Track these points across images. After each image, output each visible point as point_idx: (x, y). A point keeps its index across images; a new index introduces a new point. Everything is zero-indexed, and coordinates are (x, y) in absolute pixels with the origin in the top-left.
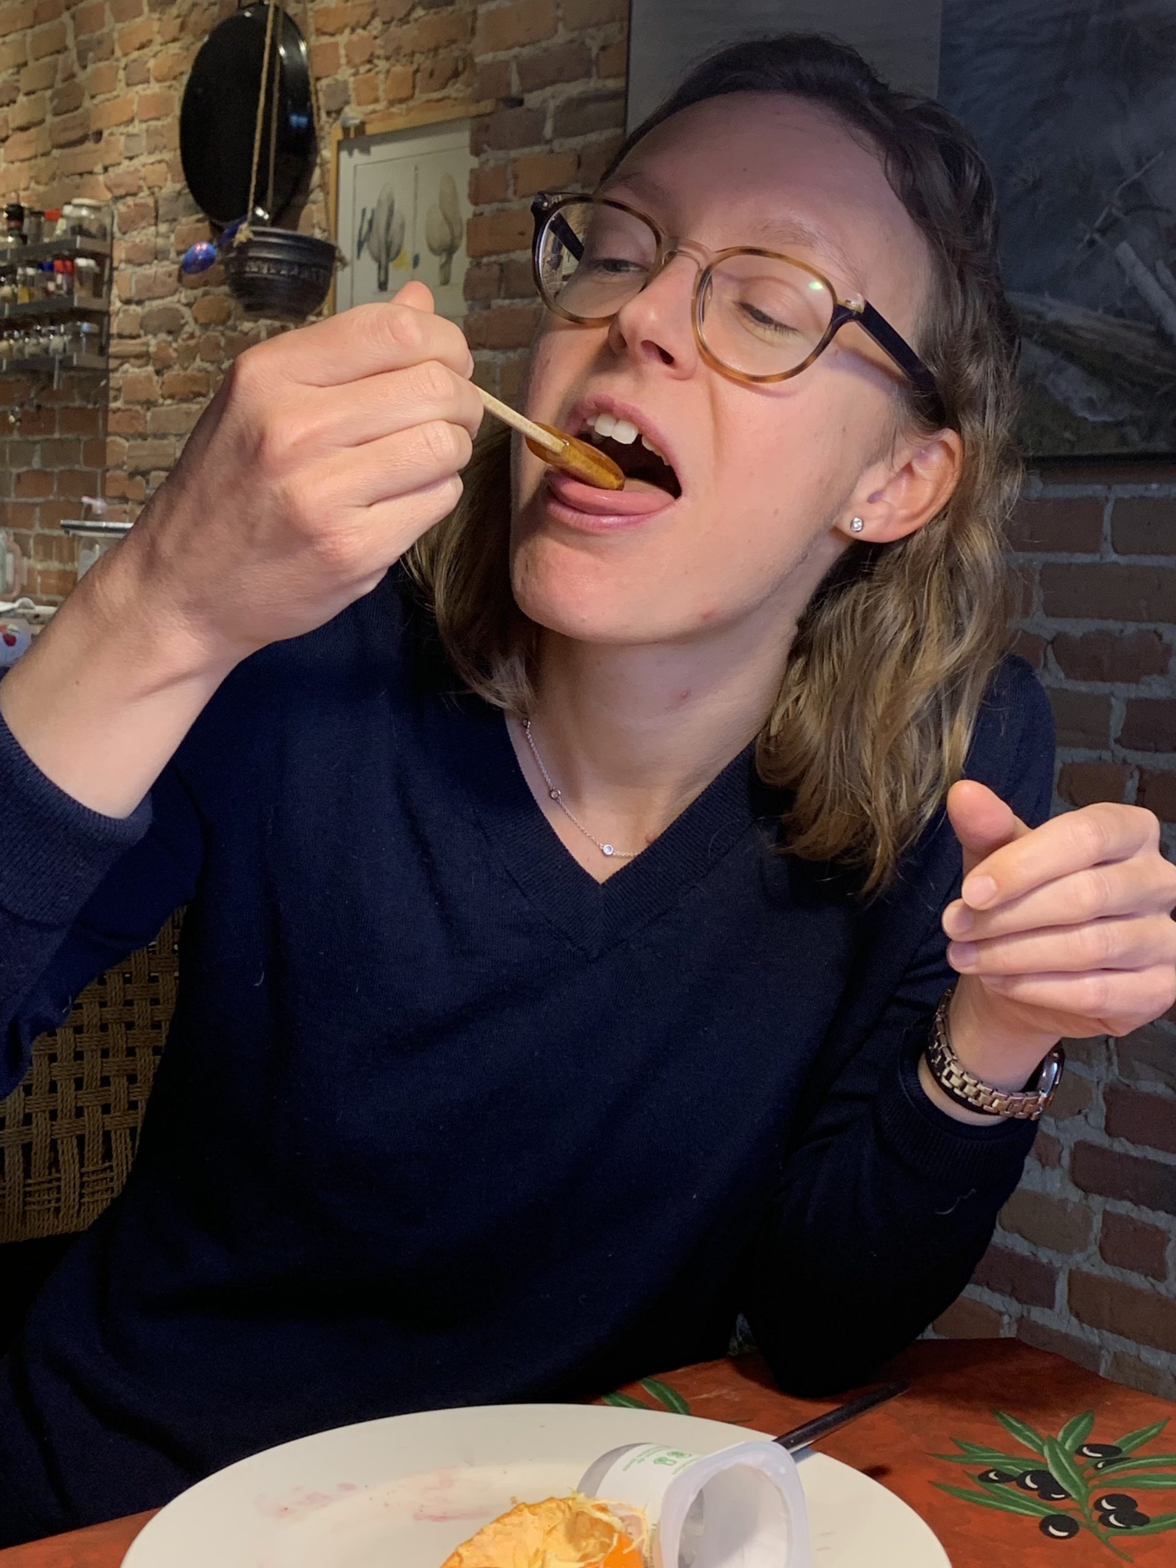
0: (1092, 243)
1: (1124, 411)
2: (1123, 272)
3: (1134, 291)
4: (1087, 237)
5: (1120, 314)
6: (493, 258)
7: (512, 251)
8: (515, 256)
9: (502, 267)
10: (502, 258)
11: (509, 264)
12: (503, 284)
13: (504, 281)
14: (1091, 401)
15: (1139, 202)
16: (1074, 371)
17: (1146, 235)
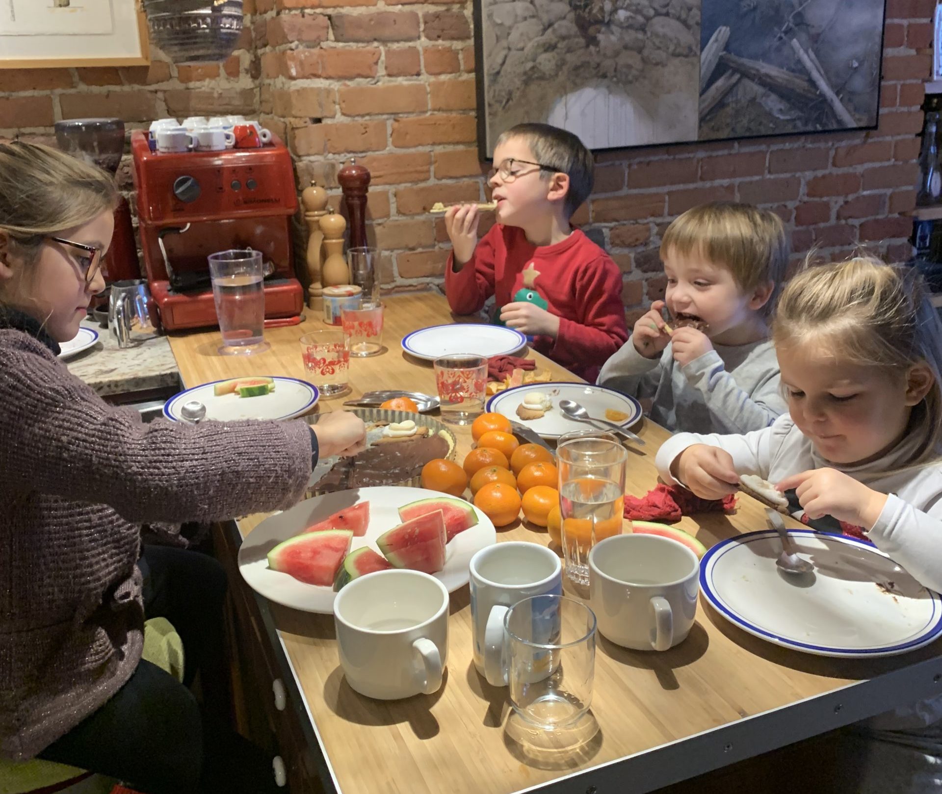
0: (781, 38)
1: (795, 114)
2: (794, 53)
3: (799, 61)
4: (779, 35)
5: (793, 71)
6: (319, 11)
7: (342, 7)
8: (346, 10)
9: (330, 17)
10: (330, 11)
11: (341, 16)
12: (331, 31)
13: (333, 29)
14: (781, 110)
15: (801, 21)
16: (773, 97)
17: (804, 37)
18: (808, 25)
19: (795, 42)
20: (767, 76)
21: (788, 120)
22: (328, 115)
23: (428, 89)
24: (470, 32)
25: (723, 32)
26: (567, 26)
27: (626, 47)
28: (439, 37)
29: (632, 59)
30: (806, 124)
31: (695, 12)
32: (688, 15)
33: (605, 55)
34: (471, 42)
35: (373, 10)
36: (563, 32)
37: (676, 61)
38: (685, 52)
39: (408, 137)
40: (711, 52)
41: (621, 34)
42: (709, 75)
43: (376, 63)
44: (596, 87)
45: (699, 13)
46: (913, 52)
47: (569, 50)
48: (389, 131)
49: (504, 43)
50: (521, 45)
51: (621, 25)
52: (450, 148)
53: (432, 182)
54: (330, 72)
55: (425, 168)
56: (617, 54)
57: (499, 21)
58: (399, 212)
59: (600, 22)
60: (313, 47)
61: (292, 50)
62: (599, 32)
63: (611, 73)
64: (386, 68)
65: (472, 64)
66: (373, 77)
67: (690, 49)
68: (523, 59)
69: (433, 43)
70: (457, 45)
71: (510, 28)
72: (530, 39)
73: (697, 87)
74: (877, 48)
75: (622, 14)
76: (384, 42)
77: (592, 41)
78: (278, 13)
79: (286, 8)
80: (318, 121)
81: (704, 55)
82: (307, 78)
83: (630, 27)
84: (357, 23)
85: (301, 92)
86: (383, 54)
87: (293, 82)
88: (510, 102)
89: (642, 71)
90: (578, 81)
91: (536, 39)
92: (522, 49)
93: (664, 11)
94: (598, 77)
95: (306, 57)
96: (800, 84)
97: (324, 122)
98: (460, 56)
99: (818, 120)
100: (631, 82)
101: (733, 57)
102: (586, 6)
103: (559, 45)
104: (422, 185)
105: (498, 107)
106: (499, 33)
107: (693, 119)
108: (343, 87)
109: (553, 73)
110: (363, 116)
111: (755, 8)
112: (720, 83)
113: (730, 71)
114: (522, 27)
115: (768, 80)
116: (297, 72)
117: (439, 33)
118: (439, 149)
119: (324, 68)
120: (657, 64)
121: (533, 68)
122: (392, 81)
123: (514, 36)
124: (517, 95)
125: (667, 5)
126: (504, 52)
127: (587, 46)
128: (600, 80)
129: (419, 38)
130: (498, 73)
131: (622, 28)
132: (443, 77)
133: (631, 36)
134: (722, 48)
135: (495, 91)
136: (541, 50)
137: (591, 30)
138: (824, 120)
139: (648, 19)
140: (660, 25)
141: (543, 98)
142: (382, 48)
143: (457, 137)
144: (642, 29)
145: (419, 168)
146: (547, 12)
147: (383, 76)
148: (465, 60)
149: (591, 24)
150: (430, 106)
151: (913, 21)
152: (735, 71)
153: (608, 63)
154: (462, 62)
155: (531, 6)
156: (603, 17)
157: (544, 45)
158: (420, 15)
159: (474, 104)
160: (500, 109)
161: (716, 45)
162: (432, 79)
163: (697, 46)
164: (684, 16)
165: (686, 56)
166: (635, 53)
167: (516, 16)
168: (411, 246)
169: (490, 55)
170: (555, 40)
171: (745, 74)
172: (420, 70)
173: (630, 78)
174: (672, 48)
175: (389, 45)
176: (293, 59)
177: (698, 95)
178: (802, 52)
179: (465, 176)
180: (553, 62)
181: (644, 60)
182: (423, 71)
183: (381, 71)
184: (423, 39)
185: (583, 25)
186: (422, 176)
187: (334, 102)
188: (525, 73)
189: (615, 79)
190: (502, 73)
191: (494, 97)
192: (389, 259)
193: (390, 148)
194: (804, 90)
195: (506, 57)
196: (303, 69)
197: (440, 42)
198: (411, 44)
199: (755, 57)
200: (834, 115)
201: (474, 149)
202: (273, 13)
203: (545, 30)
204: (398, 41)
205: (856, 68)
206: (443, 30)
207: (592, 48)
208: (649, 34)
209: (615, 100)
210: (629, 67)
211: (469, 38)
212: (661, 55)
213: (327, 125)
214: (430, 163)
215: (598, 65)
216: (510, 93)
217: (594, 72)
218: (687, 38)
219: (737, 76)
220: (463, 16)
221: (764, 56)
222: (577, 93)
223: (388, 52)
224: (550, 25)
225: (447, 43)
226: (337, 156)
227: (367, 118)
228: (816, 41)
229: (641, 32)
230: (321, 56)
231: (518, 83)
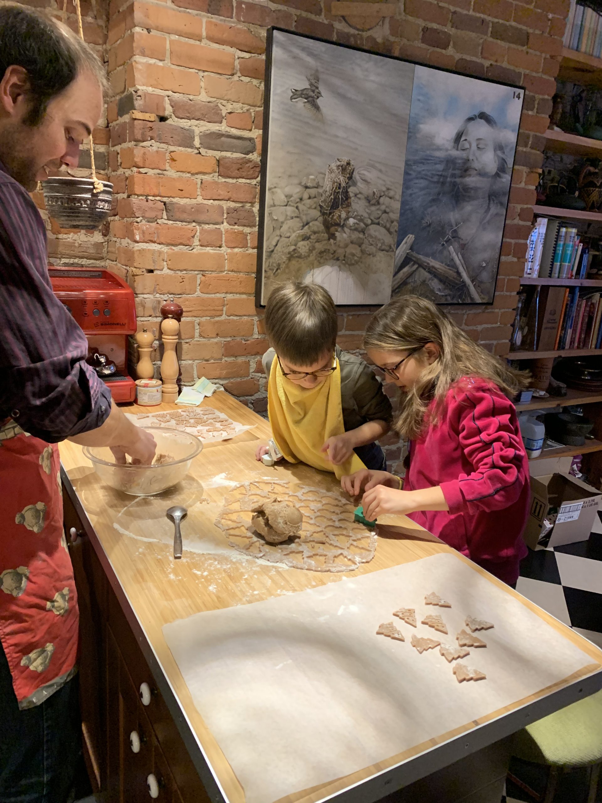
1: (447, 292)
2: (450, 254)
3: (452, 260)
6: (158, 198)
7: (173, 197)
8: (175, 200)
9: (165, 204)
10: (165, 199)
11: (172, 204)
12: (164, 212)
13: (166, 211)
14: (440, 289)
15: (455, 235)
16: (436, 280)
17: (456, 245)
18: (459, 238)
19: (451, 248)
20: (433, 267)
21: (443, 295)
22: (158, 268)
23: (226, 257)
24: (256, 222)
25: (410, 238)
26: (318, 225)
27: (352, 242)
28: (235, 223)
29: (356, 250)
30: (453, 299)
31: (395, 223)
32: (391, 225)
33: (339, 246)
34: (256, 229)
35: (194, 201)
36: (316, 229)
37: (381, 254)
38: (387, 248)
39: (211, 287)
40: (402, 250)
41: (350, 233)
42: (399, 264)
43: (193, 237)
44: (332, 266)
45: (397, 224)
46: (515, 260)
47: (318, 241)
48: (198, 282)
49: (278, 232)
50: (288, 235)
51: (350, 228)
52: (237, 296)
53: (224, 317)
54: (162, 240)
55: (220, 308)
56: (346, 246)
57: (276, 218)
58: (201, 336)
59: (338, 225)
60: (152, 222)
61: (137, 222)
62: (337, 231)
63: (341, 258)
64: (200, 241)
65: (256, 244)
66: (191, 246)
67: (390, 247)
68: (289, 244)
69: (232, 227)
70: (247, 230)
71: (282, 223)
72: (294, 232)
73: (392, 270)
74: (497, 256)
75: (351, 221)
76: (199, 223)
77: (332, 236)
78: (129, 197)
79: (135, 194)
80: (151, 271)
81: (397, 252)
82: (147, 243)
83: (356, 229)
84: (183, 209)
85: (141, 251)
86: (198, 231)
87: (137, 244)
88: (279, 271)
89: (361, 258)
90: (322, 261)
91: (298, 232)
92: (289, 237)
93: (377, 221)
94: (335, 260)
95: (147, 228)
96: (451, 273)
97: (155, 272)
98: (249, 238)
99: (460, 297)
100: (353, 264)
101: (414, 254)
102: (330, 213)
103: (312, 237)
104: (217, 319)
105: (270, 273)
106: (275, 226)
107: (388, 291)
108: (170, 250)
109: (306, 254)
110: (181, 271)
111: (430, 225)
112: (406, 269)
113: (412, 263)
114: (290, 223)
115: (434, 270)
116: (140, 238)
117: (236, 221)
118: (229, 296)
119: (158, 237)
120: (370, 255)
121: (294, 250)
122: (203, 249)
123: (285, 227)
124: (283, 266)
125: (379, 218)
126: (277, 238)
127: (329, 239)
128: (335, 261)
129: (223, 223)
130: (272, 251)
131: (351, 230)
132: (236, 250)
133: (355, 236)
134: (409, 248)
135: (270, 262)
136: (299, 239)
137: (332, 229)
138: (464, 297)
139: (367, 225)
140: (374, 230)
141: (299, 270)
142: (198, 227)
143: (243, 290)
144: (363, 231)
145: (216, 308)
146: (306, 215)
147: (197, 246)
148: (252, 241)
149: (332, 225)
150: (226, 269)
151: (517, 241)
152: (415, 263)
153: (340, 251)
154: (249, 241)
155: (297, 211)
156: (340, 222)
157: (303, 235)
158: (225, 208)
159: (255, 269)
160: (272, 275)
161: (405, 246)
162: (229, 250)
163: (394, 245)
164: (388, 225)
165: (387, 251)
166: (357, 246)
167: (287, 215)
168: (207, 358)
169: (268, 239)
170: (309, 233)
171: (421, 265)
172: (222, 244)
173: (353, 262)
174: (379, 245)
175: (203, 225)
176: (138, 229)
177: (392, 277)
178: (454, 254)
179: (245, 315)
180: (307, 247)
181: (363, 252)
182: (224, 245)
183: (196, 242)
184: (225, 224)
185: (328, 226)
186: (219, 313)
187: (163, 260)
188: (289, 253)
189: (344, 262)
190: (275, 251)
191: (269, 266)
192: (191, 366)
193: (198, 293)
194: (454, 278)
195: (278, 241)
196: (144, 236)
197: (236, 227)
198: (217, 226)
199: (427, 255)
200: (470, 295)
201: (253, 298)
202: (125, 196)
203: (303, 226)
204: (208, 224)
205: (484, 267)
206: (238, 219)
207: (332, 241)
208: (366, 235)
209: (343, 275)
210: (353, 255)
211: (255, 226)
212: (373, 249)
213: (157, 275)
214: (224, 306)
215: (335, 252)
216: (279, 265)
217: (332, 256)
218: (389, 240)
219: (416, 266)
220: (253, 212)
221: (433, 255)
222: (321, 268)
223: (202, 230)
224: (307, 224)
225: (241, 228)
226: (162, 296)
227: (184, 272)
228: (463, 248)
229: (362, 233)
230: (157, 228)
231: (284, 258)
